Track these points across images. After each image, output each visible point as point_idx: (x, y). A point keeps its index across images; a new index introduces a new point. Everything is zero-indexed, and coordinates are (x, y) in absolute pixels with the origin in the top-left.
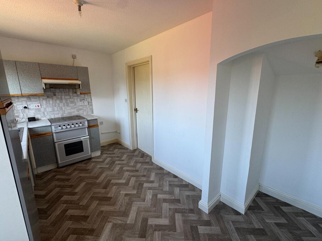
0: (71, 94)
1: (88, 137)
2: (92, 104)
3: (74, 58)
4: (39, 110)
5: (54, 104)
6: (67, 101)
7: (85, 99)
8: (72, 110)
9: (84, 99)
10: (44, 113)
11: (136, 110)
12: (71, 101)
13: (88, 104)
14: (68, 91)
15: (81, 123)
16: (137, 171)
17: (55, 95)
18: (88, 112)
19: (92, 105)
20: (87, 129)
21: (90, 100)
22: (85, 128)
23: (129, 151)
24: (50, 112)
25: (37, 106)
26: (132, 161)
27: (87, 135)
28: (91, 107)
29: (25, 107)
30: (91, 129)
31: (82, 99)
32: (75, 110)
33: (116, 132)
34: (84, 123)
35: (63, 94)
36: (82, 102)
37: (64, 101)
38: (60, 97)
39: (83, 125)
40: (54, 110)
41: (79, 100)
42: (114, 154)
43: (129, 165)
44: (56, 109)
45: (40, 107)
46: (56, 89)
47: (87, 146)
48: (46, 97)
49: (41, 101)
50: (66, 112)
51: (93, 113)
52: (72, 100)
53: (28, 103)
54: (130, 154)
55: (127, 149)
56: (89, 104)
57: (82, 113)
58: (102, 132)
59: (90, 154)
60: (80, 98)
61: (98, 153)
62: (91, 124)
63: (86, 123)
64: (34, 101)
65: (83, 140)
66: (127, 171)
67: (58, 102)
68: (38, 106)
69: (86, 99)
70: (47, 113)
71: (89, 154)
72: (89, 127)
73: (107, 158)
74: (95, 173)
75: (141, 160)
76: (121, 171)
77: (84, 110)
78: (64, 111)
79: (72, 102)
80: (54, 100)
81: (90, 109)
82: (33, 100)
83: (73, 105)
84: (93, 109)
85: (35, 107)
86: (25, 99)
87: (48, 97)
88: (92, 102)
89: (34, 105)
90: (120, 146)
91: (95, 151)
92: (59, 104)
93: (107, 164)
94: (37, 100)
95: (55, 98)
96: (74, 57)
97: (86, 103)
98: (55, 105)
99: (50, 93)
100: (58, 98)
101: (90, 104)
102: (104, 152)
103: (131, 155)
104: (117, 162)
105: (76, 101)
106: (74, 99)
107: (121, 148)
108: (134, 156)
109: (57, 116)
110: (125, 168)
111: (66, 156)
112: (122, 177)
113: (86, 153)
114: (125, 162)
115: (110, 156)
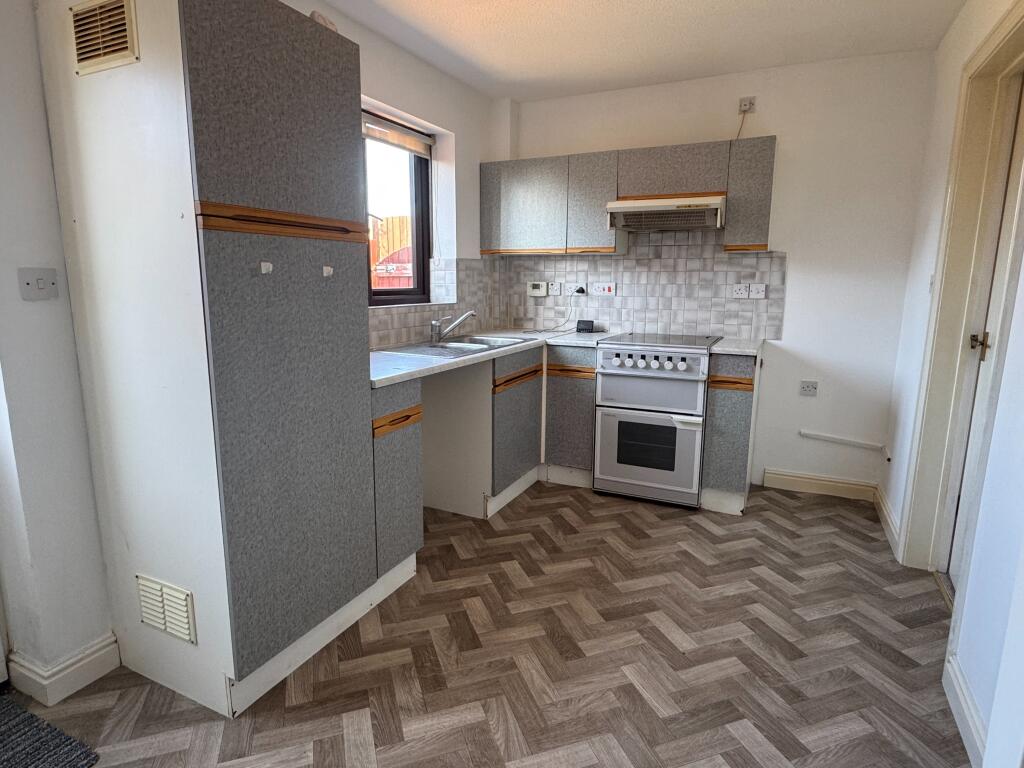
0: (708, 254)
1: (701, 419)
2: (782, 299)
3: (745, 112)
4: (610, 303)
5: (649, 288)
6: (690, 277)
7: (758, 274)
8: (702, 315)
9: (753, 276)
10: (620, 314)
12: (705, 280)
13: (766, 297)
14: (700, 242)
15: (683, 359)
16: (794, 653)
17: (658, 256)
18: (758, 329)
19: (780, 302)
20: (701, 388)
21: (775, 281)
22: (697, 381)
23: (878, 559)
24: (636, 311)
25: (607, 289)
26: (828, 604)
27: (700, 410)
28: (774, 310)
29: (581, 291)
30: (721, 394)
31: (743, 274)
32: (712, 315)
34: (697, 360)
35: (684, 253)
36: (742, 286)
37: (680, 280)
38: (671, 262)
39: (689, 370)
40: (646, 309)
41: (732, 277)
42: (793, 535)
43: (792, 607)
44: (652, 301)
45: (613, 291)
46: (665, 235)
47: (690, 450)
48: (634, 262)
49: (620, 274)
50: (680, 319)
51: (779, 338)
52: (709, 275)
53: (590, 279)
54: (864, 574)
55: (887, 547)
56: (772, 296)
57: (735, 329)
58: (803, 431)
59: (695, 490)
60: (738, 269)
62: (723, 375)
63: (705, 362)
64: (603, 273)
65: (679, 426)
66: (756, 624)
67: (663, 279)
68: (610, 290)
69: (763, 273)
70: (628, 314)
71: (691, 487)
72: (712, 382)
73: (751, 536)
74: (645, 558)
75: (884, 623)
76: (735, 607)
77: (742, 316)
78: (676, 315)
79: (707, 284)
80: (652, 275)
81: (769, 318)
82: (601, 269)
83: (708, 294)
84: (781, 320)
85: (601, 293)
86: (584, 266)
87: (638, 262)
88: (783, 291)
89: (601, 285)
90: (860, 522)
91: (717, 487)
92: (664, 288)
93: (720, 556)
94: (609, 270)
95: (656, 264)
96: (747, 107)
97: (757, 291)
98: (653, 290)
99: (645, 250)
100: (665, 266)
101: (774, 295)
102: (769, 514)
103: (861, 581)
104: (763, 571)
105: (720, 280)
106: (715, 273)
107: (854, 533)
108: (871, 590)
109: (651, 329)
110: (758, 610)
111: (620, 461)
112: (705, 628)
113: (682, 481)
114: (793, 589)
115: (766, 537)
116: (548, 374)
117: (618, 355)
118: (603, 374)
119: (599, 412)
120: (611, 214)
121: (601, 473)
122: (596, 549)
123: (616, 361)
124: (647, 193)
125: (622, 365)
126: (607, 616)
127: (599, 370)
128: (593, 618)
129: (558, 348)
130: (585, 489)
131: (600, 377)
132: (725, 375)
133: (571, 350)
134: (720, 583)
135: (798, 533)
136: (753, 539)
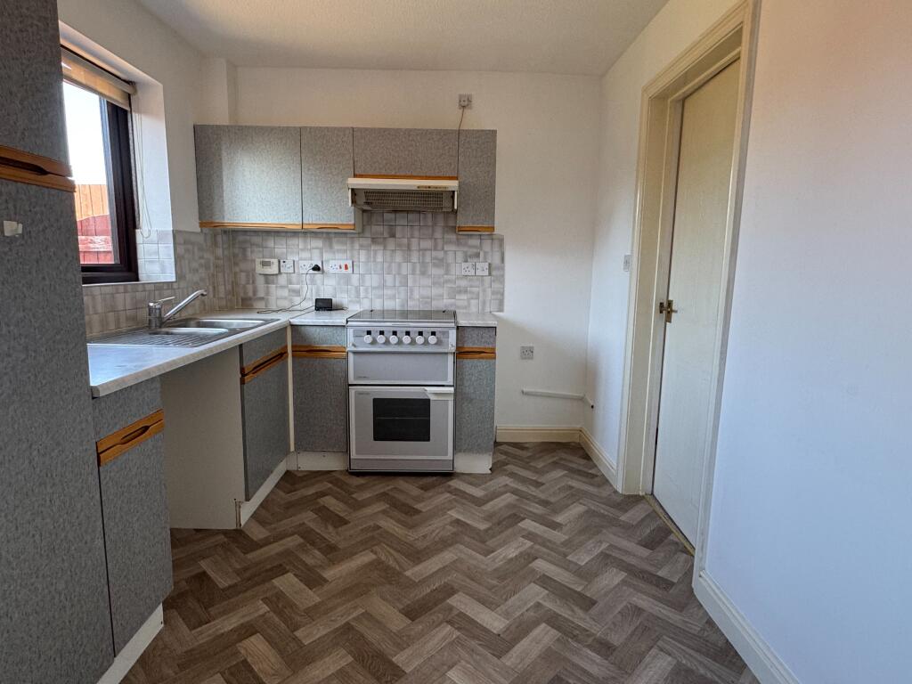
0: (438, 235)
1: (452, 389)
2: (503, 276)
3: (464, 107)
4: (347, 280)
5: (386, 265)
6: (424, 256)
7: (482, 254)
8: (435, 291)
9: (478, 255)
10: (358, 292)
11: (666, 309)
12: (436, 258)
13: (490, 274)
14: (430, 224)
15: (433, 333)
16: (587, 603)
17: (393, 235)
18: (484, 303)
19: (501, 279)
20: (451, 359)
21: (496, 260)
22: (446, 353)
23: (605, 492)
24: (373, 288)
25: (343, 267)
26: (590, 544)
27: (450, 381)
28: (496, 286)
29: (316, 268)
30: (468, 363)
31: (469, 253)
32: (444, 291)
33: (582, 399)
34: (446, 334)
35: (416, 233)
36: (469, 264)
37: (415, 257)
38: (405, 241)
39: (439, 343)
40: (383, 286)
41: (460, 256)
42: (538, 484)
43: (565, 555)
44: (389, 279)
45: (350, 270)
46: (398, 215)
47: (443, 420)
48: (369, 241)
49: (355, 253)
50: (416, 296)
51: (501, 310)
52: (440, 254)
53: (326, 256)
54: (603, 509)
55: (605, 482)
56: (494, 273)
57: (466, 303)
58: (525, 390)
59: (450, 456)
60: (465, 249)
61: (481, 464)
62: (469, 345)
63: (453, 335)
64: (338, 251)
65: (432, 398)
66: (545, 581)
67: (399, 257)
68: (346, 267)
69: (486, 253)
70: (366, 290)
71: (446, 454)
72: (461, 353)
73: (506, 492)
74: (424, 537)
75: (640, 555)
76: (517, 572)
77: (471, 292)
78: (412, 291)
79: (440, 263)
80: (388, 253)
81: (493, 293)
82: (336, 247)
83: (440, 271)
84: (503, 294)
85: (338, 271)
86: (318, 243)
87: (374, 240)
88: (503, 269)
89: (338, 263)
90: (578, 463)
91: (470, 450)
92: (399, 265)
93: (489, 517)
94: (345, 248)
95: (391, 243)
96: (465, 104)
97: (482, 269)
98: (390, 267)
99: (380, 229)
100: (400, 245)
101: (496, 272)
102: (510, 467)
103: (603, 516)
104: (528, 524)
105: (450, 258)
106: (446, 252)
107: (579, 472)
108: (614, 522)
109: (389, 305)
110: (541, 565)
111: (375, 439)
112: (506, 600)
113: (438, 450)
114: (558, 537)
115: (517, 490)
116: (293, 356)
117: (369, 333)
118: (355, 353)
119: (352, 391)
120: (353, 190)
121: (357, 453)
122: (374, 537)
123: (368, 339)
124: (383, 172)
125: (374, 342)
126: (412, 613)
127: (350, 348)
128: (397, 622)
129: (303, 328)
130: (341, 471)
131: (351, 357)
132: (471, 345)
133: (318, 329)
134: (500, 546)
135: (540, 481)
136: (508, 494)
